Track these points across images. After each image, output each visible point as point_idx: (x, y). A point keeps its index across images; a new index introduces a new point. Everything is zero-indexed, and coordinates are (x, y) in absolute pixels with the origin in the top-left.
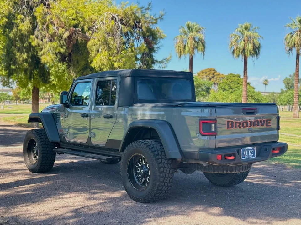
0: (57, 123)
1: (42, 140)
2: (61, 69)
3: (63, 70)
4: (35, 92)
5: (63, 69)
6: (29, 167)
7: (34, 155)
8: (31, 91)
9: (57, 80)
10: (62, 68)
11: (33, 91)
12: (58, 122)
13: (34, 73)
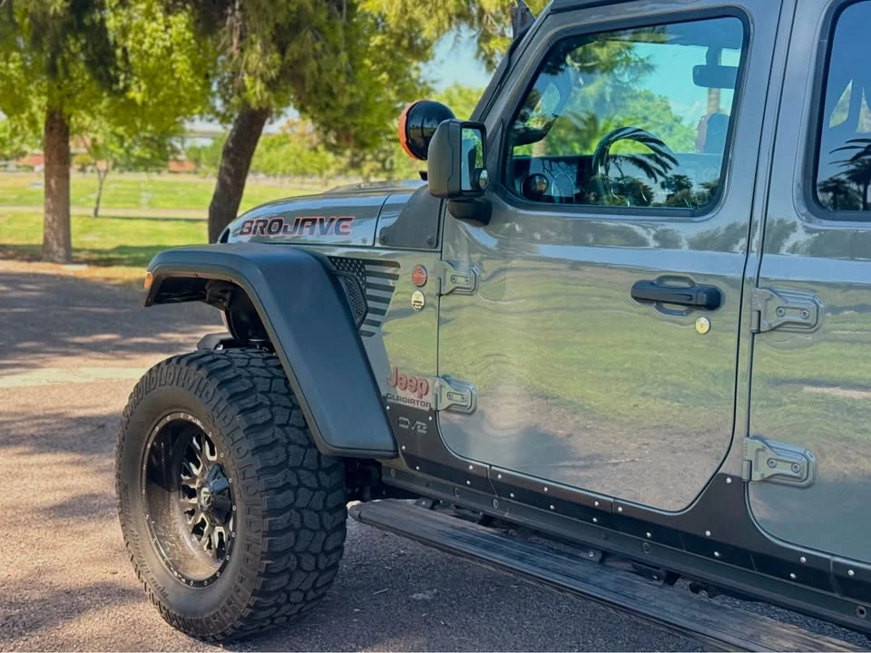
0: (364, 327)
1: (267, 436)
2: (161, 43)
3: (165, 47)
4: (55, 131)
5: (168, 44)
6: (165, 595)
7: (192, 513)
8: (42, 125)
9: (144, 87)
10: (164, 40)
11: (49, 128)
12: (370, 316)
13: (68, 48)
